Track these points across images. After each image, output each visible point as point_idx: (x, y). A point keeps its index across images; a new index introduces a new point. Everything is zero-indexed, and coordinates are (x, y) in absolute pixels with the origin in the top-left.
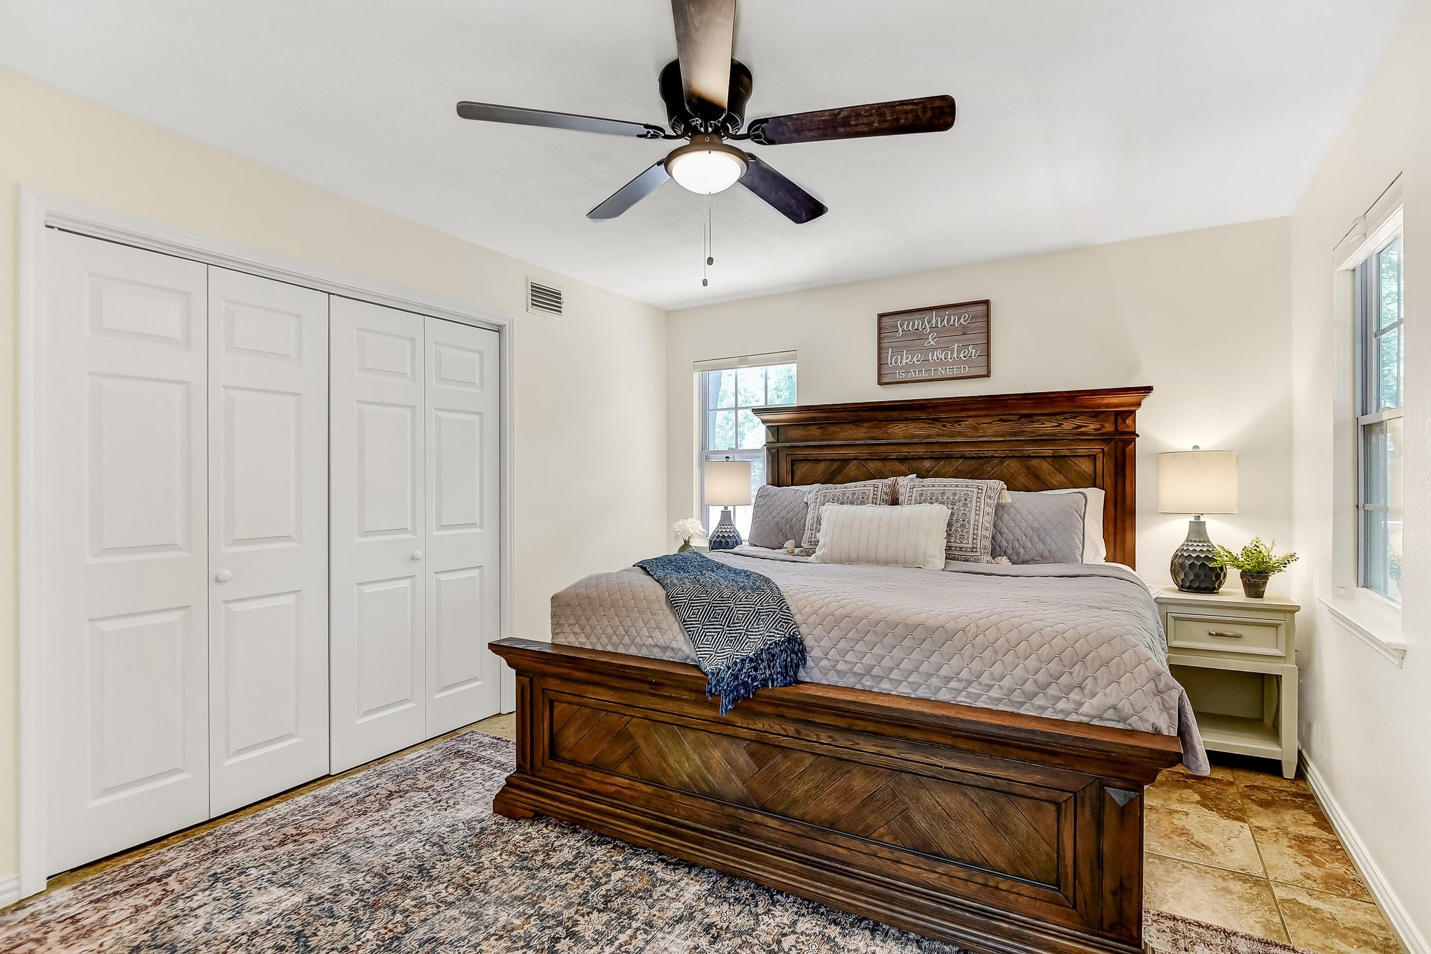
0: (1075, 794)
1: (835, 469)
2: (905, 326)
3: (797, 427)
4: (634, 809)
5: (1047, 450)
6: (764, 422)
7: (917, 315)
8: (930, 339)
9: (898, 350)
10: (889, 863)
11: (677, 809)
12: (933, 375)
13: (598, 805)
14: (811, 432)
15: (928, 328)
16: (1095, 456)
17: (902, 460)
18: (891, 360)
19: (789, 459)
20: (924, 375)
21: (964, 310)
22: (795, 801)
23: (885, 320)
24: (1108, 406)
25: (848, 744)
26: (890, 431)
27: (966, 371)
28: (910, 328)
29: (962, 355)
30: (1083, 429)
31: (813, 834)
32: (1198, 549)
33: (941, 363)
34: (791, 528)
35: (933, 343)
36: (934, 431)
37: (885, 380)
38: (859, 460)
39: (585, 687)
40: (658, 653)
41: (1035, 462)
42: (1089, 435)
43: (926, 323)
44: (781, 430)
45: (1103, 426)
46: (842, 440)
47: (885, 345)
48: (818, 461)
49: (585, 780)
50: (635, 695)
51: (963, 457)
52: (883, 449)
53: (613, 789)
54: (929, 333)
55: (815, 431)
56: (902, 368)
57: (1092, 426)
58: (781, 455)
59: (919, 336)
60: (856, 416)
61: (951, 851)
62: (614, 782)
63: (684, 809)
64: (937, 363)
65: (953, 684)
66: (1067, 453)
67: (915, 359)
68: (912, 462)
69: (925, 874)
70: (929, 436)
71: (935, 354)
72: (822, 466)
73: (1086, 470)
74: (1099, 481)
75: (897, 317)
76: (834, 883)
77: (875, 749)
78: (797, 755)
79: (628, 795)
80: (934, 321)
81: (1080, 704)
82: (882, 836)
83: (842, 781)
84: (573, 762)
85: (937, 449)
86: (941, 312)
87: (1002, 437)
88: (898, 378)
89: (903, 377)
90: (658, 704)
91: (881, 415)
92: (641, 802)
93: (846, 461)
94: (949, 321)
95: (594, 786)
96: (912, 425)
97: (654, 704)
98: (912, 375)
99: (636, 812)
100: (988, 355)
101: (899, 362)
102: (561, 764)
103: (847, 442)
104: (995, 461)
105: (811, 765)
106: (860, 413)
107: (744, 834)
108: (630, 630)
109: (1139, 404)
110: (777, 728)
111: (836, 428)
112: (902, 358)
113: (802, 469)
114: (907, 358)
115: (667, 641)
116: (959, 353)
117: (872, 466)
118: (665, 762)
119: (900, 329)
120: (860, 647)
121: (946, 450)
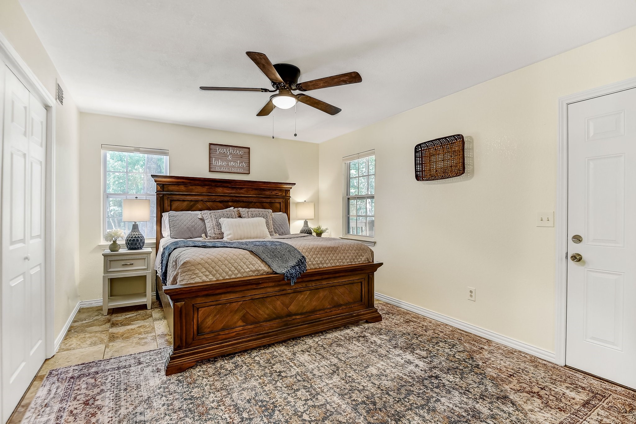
0: (364, 278)
1: (192, 204)
2: (220, 150)
3: (173, 185)
4: (246, 337)
5: (268, 200)
6: (155, 181)
7: (224, 147)
8: (229, 157)
9: (217, 159)
10: (329, 313)
11: (264, 328)
12: (230, 171)
13: (230, 343)
14: (181, 188)
15: (229, 153)
16: (280, 203)
17: (221, 202)
18: (214, 162)
19: (169, 200)
20: (227, 170)
21: (241, 149)
22: (304, 307)
23: (212, 146)
24: (284, 188)
25: (319, 284)
26: (216, 190)
27: (242, 171)
28: (222, 151)
29: (240, 165)
30: (277, 194)
31: (310, 315)
32: (306, 228)
33: (233, 167)
34: (195, 229)
35: (230, 159)
36: (234, 191)
37: (212, 170)
38: (203, 201)
39: (219, 296)
40: (251, 274)
41: (265, 204)
42: (279, 196)
43: (228, 151)
44: (165, 186)
45: (283, 194)
46: (196, 192)
47: (212, 156)
48: (184, 201)
49: (220, 336)
50: (246, 291)
51: (243, 202)
52: (213, 197)
53: (235, 334)
54: (229, 155)
55: (182, 188)
56: (219, 166)
57: (280, 194)
58: (165, 197)
59: (225, 155)
60: (203, 183)
61: (342, 303)
62: (235, 331)
63: (267, 327)
64: (232, 167)
65: (340, 261)
66: (273, 201)
67: (224, 164)
68: (224, 203)
69: (338, 311)
70: (231, 193)
71: (231, 164)
72: (185, 203)
73: (278, 207)
74: (281, 210)
75: (217, 146)
76: (318, 325)
77: (326, 283)
78: (305, 292)
79: (242, 333)
80: (231, 151)
81: (362, 259)
82: (327, 306)
83: (317, 296)
84: (212, 332)
85: (234, 198)
86: (233, 148)
87: (255, 195)
88: (217, 170)
89: (219, 170)
90: (256, 292)
91: (213, 184)
92: (249, 333)
93: (197, 201)
94: (236, 152)
95: (224, 337)
96: (225, 189)
97: (254, 293)
98: (222, 170)
99: (248, 337)
100: (249, 167)
101: (217, 164)
102: (205, 335)
103: (198, 194)
104: (253, 203)
105: (309, 294)
106: (205, 182)
107: (289, 325)
108: (238, 267)
109: (291, 188)
110: (300, 286)
111: (193, 187)
112: (219, 162)
113: (175, 204)
114: (221, 163)
115: (257, 268)
116: (239, 164)
117: (209, 204)
118: (258, 313)
119: (218, 151)
120: (318, 256)
121: (237, 199)
